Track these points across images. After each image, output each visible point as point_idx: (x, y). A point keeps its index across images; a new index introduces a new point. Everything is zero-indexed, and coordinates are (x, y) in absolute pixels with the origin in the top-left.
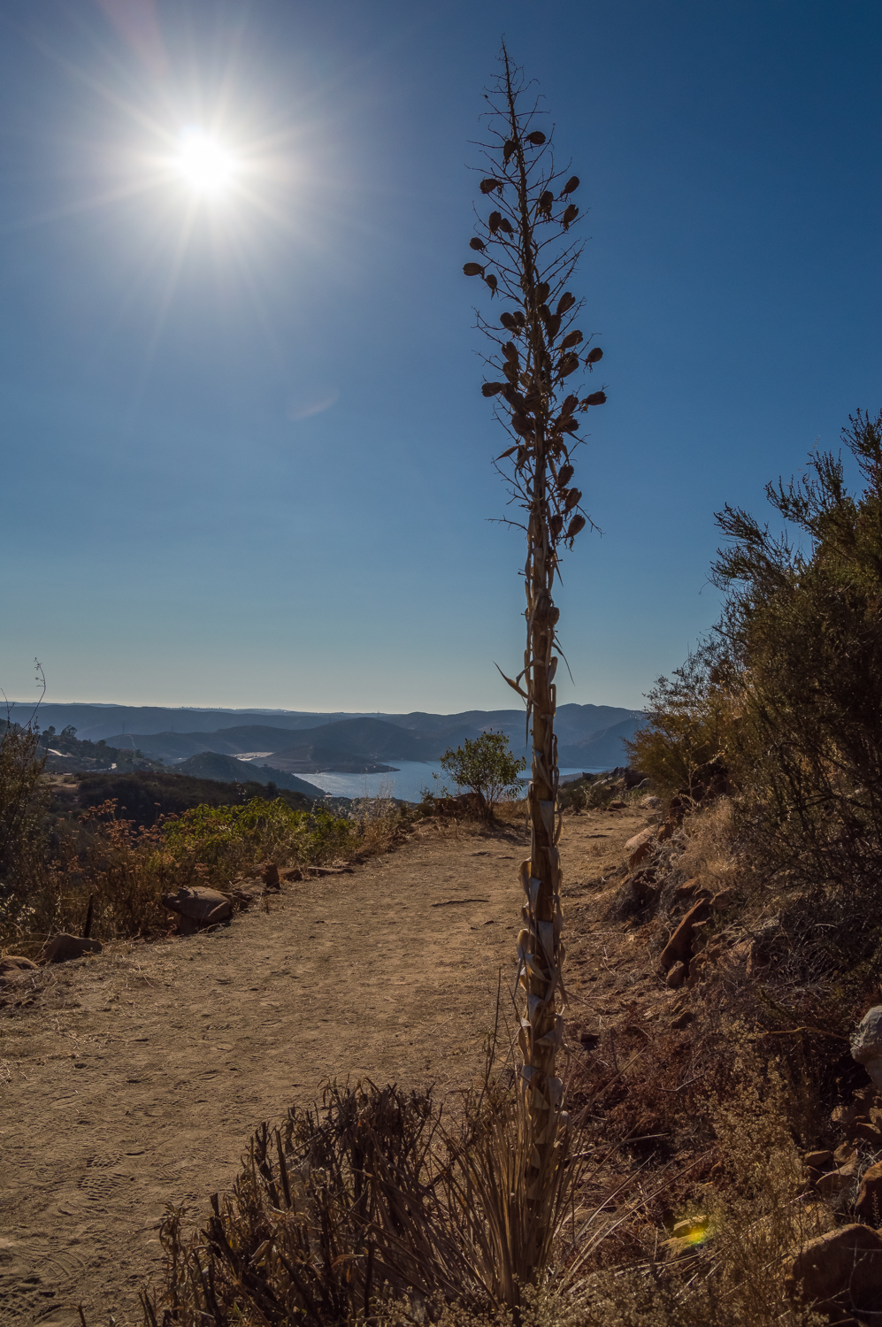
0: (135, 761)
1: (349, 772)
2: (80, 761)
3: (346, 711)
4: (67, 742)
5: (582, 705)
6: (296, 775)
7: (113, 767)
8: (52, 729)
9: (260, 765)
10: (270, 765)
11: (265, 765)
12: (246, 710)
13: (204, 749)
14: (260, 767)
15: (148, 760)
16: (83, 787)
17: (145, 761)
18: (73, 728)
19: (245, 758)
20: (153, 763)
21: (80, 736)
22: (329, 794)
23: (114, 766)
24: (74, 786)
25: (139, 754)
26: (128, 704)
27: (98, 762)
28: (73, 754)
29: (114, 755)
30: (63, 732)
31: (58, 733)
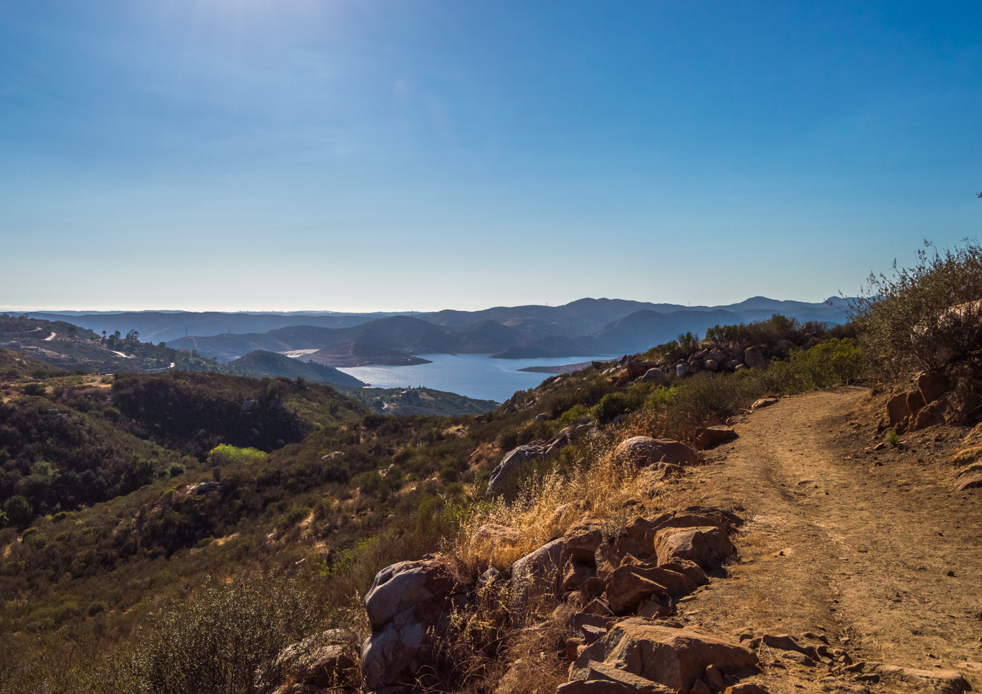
0: (191, 360)
1: (386, 364)
2: (142, 361)
3: (384, 311)
4: (131, 345)
5: (596, 298)
6: (338, 369)
7: (171, 367)
8: (118, 333)
9: (306, 361)
10: (315, 361)
11: (311, 360)
12: (296, 312)
13: (257, 347)
14: (306, 362)
15: (203, 359)
16: (117, 387)
17: (200, 360)
18: (136, 333)
19: (294, 354)
20: (208, 361)
21: (142, 339)
22: (369, 385)
23: (172, 365)
24: (110, 385)
25: (195, 354)
26: (193, 310)
27: (158, 362)
28: (136, 355)
29: (172, 355)
30: (127, 336)
31: (123, 337)
